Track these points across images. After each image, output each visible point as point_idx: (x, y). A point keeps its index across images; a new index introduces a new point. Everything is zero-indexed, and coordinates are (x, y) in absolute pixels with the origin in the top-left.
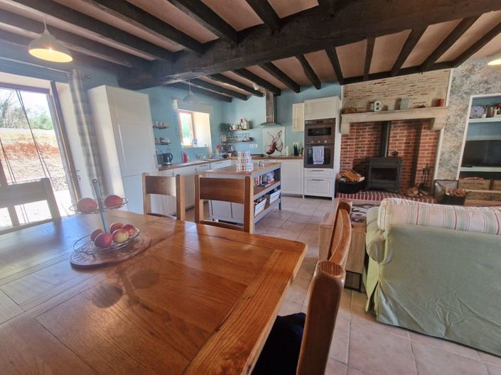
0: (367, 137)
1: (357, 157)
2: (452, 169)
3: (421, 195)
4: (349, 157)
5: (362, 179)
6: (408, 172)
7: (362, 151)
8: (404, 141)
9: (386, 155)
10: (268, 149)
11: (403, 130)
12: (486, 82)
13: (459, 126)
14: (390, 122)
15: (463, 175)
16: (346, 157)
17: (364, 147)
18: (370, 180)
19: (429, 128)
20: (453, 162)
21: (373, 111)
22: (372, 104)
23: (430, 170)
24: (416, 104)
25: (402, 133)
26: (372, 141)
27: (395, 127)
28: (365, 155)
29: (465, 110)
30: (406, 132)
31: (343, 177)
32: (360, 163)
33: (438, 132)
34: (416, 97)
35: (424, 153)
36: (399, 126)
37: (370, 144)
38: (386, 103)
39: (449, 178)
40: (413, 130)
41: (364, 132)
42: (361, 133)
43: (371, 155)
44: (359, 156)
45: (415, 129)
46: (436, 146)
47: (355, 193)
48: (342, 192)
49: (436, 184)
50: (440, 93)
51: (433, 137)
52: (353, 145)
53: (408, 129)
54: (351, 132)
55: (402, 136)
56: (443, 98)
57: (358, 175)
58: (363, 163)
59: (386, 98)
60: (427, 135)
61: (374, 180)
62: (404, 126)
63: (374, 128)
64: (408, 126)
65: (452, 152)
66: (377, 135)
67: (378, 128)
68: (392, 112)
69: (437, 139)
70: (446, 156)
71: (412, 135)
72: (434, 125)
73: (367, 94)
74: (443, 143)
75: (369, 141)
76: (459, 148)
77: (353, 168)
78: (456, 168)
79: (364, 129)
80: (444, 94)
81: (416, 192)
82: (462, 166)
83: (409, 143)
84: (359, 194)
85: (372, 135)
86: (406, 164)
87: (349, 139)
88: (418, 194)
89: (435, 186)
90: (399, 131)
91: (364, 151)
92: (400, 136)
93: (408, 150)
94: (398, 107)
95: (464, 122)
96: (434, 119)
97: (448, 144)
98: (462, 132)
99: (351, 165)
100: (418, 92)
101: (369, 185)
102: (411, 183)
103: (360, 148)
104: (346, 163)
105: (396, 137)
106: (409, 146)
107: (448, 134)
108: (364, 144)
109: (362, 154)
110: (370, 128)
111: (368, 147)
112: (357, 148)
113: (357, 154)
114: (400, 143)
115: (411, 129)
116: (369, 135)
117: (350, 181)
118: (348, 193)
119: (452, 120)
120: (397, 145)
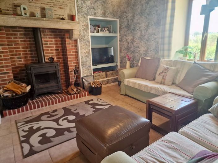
1: (15, 65)
2: (89, 68)
3: (79, 91)
4: (7, 66)
5: (29, 88)
6: (63, 74)
7: (18, 58)
8: (54, 48)
9: (44, 62)
11: (51, 38)
12: (94, 8)
13: (86, 38)
14: (40, 28)
15: (95, 70)
16: (3, 67)
17: (20, 54)
18: (36, 87)
19: (70, 38)
20: (88, 63)
21: (21, 15)
22: (18, 8)
23: (77, 71)
24: (58, 16)
25: (51, 41)
26: (27, 48)
27: (44, 35)
28: (23, 62)
29: (87, 26)
30: (53, 40)
31: (6, 91)
32: (20, 70)
33: (76, 41)
34: (56, 9)
36: (47, 35)
38: (33, 10)
39: (89, 75)
40: (58, 39)
41: (16, 38)
42: (13, 39)
43: (29, 62)
44: (17, 64)
45: (60, 38)
46: (77, 52)
47: (25, 104)
48: (9, 109)
49: (84, 80)
50: (71, 10)
51: (73, 45)
52: (7, 52)
53: (54, 38)
55: (52, 44)
56: (74, 15)
57: (24, 85)
58: (24, 70)
59: (30, 4)
60: (69, 43)
61: (41, 86)
62: (51, 35)
63: (25, 34)
64: (54, 35)
65: (86, 56)
66: (30, 41)
67: (29, 35)
68: (38, 20)
69: (76, 46)
70: (84, 59)
71: (59, 43)
72: (74, 36)
74: (81, 50)
75: (23, 48)
76: (89, 53)
77: (15, 78)
78: (90, 67)
79: (15, 35)
80: (74, 11)
81: (75, 90)
82: (93, 65)
83: (58, 50)
84: (30, 104)
85: (24, 41)
86: (61, 67)
88: (77, 91)
89: (83, 82)
90: (48, 39)
91: (20, 58)
92: (50, 44)
93: (59, 55)
94: (44, 16)
95: (89, 35)
96: (72, 30)
97: (84, 51)
98: (88, 42)
99: (11, 74)
100: (56, 5)
101: (37, 92)
102: (68, 84)
103: (16, 55)
104: (5, 73)
105: (47, 44)
106: (59, 52)
107: (82, 43)
108: (20, 51)
109: (20, 61)
110: (21, 34)
111: (23, 54)
112: (12, 55)
113: (14, 61)
114: (52, 50)
115: (57, 38)
116: (21, 41)
117: (16, 94)
118: (18, 107)
119: (82, 32)
120: (50, 51)
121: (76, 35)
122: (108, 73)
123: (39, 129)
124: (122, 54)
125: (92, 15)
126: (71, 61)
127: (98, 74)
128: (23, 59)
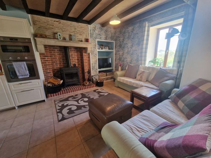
0: (57, 56)
1: (54, 68)
2: (96, 70)
4: (50, 69)
5: (62, 82)
6: (81, 73)
7: (56, 64)
9: (70, 66)
11: (75, 52)
13: (95, 52)
14: (68, 47)
15: (100, 72)
16: (47, 69)
17: (57, 62)
18: (66, 81)
19: (86, 52)
20: (96, 67)
21: (58, 39)
22: (56, 35)
23: (89, 72)
24: (79, 39)
25: (75, 54)
26: (61, 58)
27: (71, 50)
28: (59, 66)
29: (96, 45)
30: (76, 53)
31: (49, 83)
32: (57, 71)
33: (89, 54)
34: (78, 35)
35: (86, 64)
36: (73, 51)
37: (60, 60)
38: (65, 36)
39: (96, 74)
41: (55, 52)
42: (53, 53)
43: (62, 67)
45: (80, 52)
46: (89, 61)
47: (60, 91)
48: (51, 93)
49: (93, 78)
50: (86, 36)
51: (87, 57)
52: (49, 61)
53: (77, 52)
54: (46, 52)
55: (75, 56)
56: (88, 38)
57: (59, 80)
58: (59, 71)
59: (63, 32)
60: (85, 56)
61: (68, 81)
62: (74, 51)
63: (60, 50)
64: (77, 51)
65: (95, 63)
66: (63, 54)
67: (62, 50)
68: (68, 42)
69: (89, 57)
70: (93, 65)
71: (79, 55)
72: (88, 51)
75: (59, 58)
76: (96, 61)
77: (54, 75)
78: (97, 70)
79: (54, 50)
80: (88, 37)
81: (88, 83)
82: (99, 69)
83: (78, 59)
84: (62, 91)
85: (59, 54)
86: (80, 69)
87: (45, 56)
88: (89, 84)
89: (92, 79)
90: (73, 53)
92: (74, 56)
93: (79, 63)
94: (71, 39)
96: (87, 48)
97: (93, 60)
98: (96, 55)
99: (52, 73)
100: (78, 33)
101: (66, 84)
102: (84, 79)
103: (55, 62)
104: (48, 73)
105: (72, 56)
106: (79, 61)
107: (93, 55)
108: (57, 60)
109: (57, 66)
110: (58, 50)
111: (59, 62)
112: (53, 62)
113: (54, 66)
114: (75, 59)
115: (78, 52)
116: (58, 54)
117: (55, 85)
118: (56, 93)
119: (93, 49)
120: (74, 60)
121: (89, 51)
122: (108, 73)
123: (67, 105)
124: (116, 62)
125: (99, 39)
126: (86, 66)
127: (101, 74)
128: (58, 65)
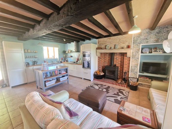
0: (107, 58)
2: (136, 73)
3: (122, 83)
5: (103, 74)
8: (120, 61)
9: (112, 66)
10: (76, 60)
11: (119, 56)
12: (146, 39)
13: (137, 56)
14: (114, 53)
15: (140, 76)
16: (100, 65)
17: (106, 62)
18: (107, 75)
19: (126, 56)
20: (135, 71)
21: (106, 49)
25: (119, 57)
26: (109, 60)
27: (116, 55)
28: (107, 65)
29: (139, 50)
33: (129, 58)
34: (121, 44)
35: (125, 66)
36: (118, 55)
37: (108, 61)
38: (111, 46)
39: (134, 77)
41: (106, 56)
42: (105, 57)
44: (105, 65)
49: (129, 79)
50: (129, 43)
51: (128, 60)
54: (101, 56)
55: (119, 59)
57: (102, 72)
60: (126, 59)
62: (119, 55)
63: (109, 55)
64: (121, 55)
65: (135, 66)
70: (133, 68)
73: (105, 42)
74: (132, 62)
75: (108, 60)
78: (137, 73)
80: (131, 44)
82: (139, 72)
83: (121, 61)
85: (109, 57)
87: (100, 58)
90: (118, 56)
93: (121, 64)
94: (115, 48)
95: (139, 55)
96: (127, 53)
98: (138, 59)
99: (102, 68)
100: (121, 42)
103: (105, 62)
104: (100, 67)
105: (117, 59)
106: (122, 63)
107: (133, 59)
108: (106, 61)
109: (106, 64)
110: (108, 55)
111: (108, 62)
112: (104, 62)
113: (104, 64)
114: (118, 61)
115: (122, 56)
116: (108, 57)
119: (134, 54)
120: (117, 62)
126: (125, 67)
128: (107, 64)
